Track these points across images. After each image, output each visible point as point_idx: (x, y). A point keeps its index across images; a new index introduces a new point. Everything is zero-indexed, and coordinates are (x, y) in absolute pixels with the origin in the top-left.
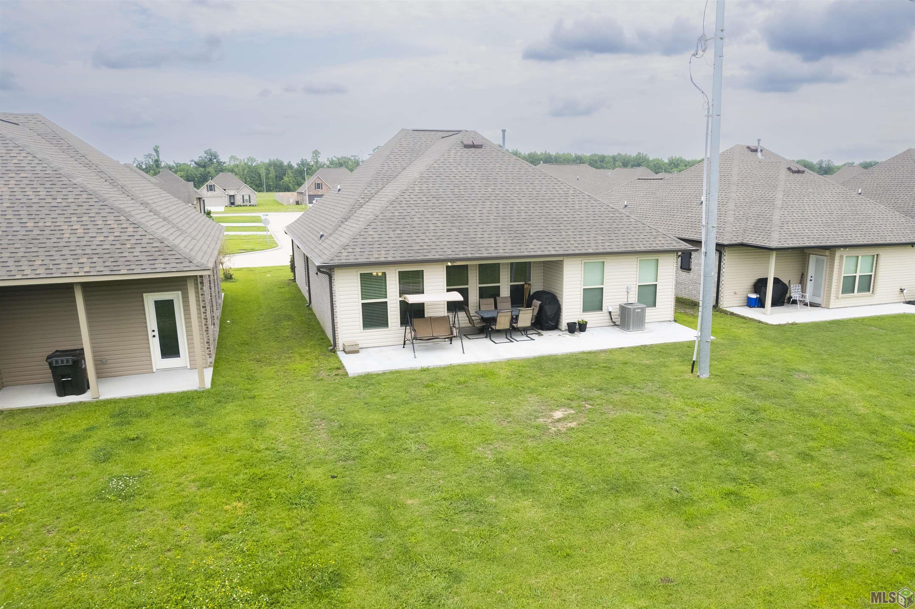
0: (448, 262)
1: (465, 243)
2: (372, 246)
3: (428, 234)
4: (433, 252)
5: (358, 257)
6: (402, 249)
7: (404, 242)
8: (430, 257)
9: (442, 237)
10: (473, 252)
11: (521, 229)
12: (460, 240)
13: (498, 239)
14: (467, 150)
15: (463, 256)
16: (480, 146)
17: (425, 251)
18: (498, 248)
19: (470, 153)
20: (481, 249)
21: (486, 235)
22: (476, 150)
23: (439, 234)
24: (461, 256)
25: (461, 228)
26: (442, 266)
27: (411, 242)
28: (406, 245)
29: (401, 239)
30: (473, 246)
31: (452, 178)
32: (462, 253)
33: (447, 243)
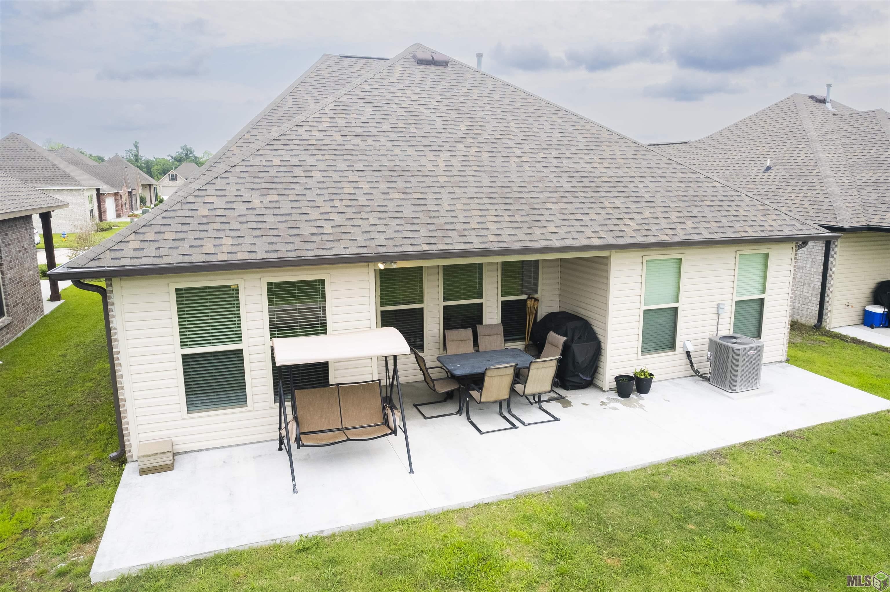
0: (379, 261)
1: (416, 221)
2: (205, 227)
3: (337, 203)
4: (345, 240)
5: (163, 251)
6: (276, 232)
7: (283, 218)
8: (337, 250)
9: (368, 209)
10: (433, 241)
11: (526, 195)
12: (406, 214)
13: (484, 213)
14: (422, 68)
15: (411, 249)
16: (444, 63)
17: (326, 238)
18: (484, 232)
19: (427, 72)
20: (450, 233)
21: (459, 207)
22: (437, 68)
23: (361, 203)
24: (408, 248)
25: (408, 190)
26: (365, 270)
27: (298, 218)
28: (285, 225)
29: (276, 211)
30: (432, 227)
31: (395, 106)
32: (409, 241)
33: (377, 222)
